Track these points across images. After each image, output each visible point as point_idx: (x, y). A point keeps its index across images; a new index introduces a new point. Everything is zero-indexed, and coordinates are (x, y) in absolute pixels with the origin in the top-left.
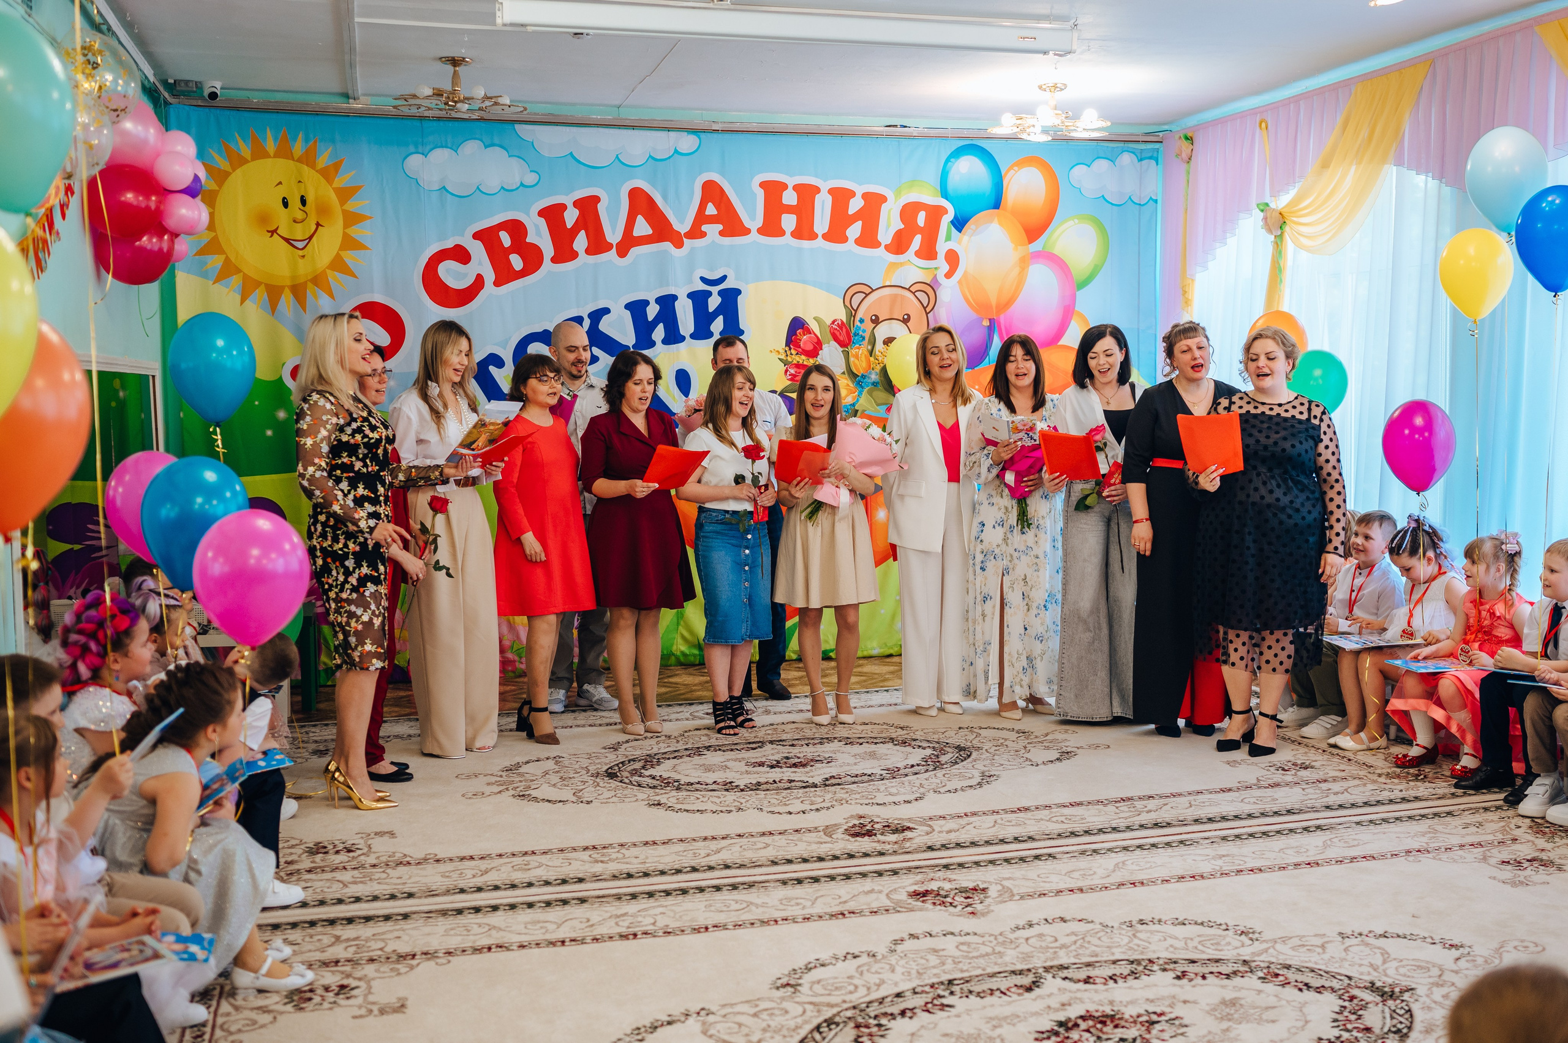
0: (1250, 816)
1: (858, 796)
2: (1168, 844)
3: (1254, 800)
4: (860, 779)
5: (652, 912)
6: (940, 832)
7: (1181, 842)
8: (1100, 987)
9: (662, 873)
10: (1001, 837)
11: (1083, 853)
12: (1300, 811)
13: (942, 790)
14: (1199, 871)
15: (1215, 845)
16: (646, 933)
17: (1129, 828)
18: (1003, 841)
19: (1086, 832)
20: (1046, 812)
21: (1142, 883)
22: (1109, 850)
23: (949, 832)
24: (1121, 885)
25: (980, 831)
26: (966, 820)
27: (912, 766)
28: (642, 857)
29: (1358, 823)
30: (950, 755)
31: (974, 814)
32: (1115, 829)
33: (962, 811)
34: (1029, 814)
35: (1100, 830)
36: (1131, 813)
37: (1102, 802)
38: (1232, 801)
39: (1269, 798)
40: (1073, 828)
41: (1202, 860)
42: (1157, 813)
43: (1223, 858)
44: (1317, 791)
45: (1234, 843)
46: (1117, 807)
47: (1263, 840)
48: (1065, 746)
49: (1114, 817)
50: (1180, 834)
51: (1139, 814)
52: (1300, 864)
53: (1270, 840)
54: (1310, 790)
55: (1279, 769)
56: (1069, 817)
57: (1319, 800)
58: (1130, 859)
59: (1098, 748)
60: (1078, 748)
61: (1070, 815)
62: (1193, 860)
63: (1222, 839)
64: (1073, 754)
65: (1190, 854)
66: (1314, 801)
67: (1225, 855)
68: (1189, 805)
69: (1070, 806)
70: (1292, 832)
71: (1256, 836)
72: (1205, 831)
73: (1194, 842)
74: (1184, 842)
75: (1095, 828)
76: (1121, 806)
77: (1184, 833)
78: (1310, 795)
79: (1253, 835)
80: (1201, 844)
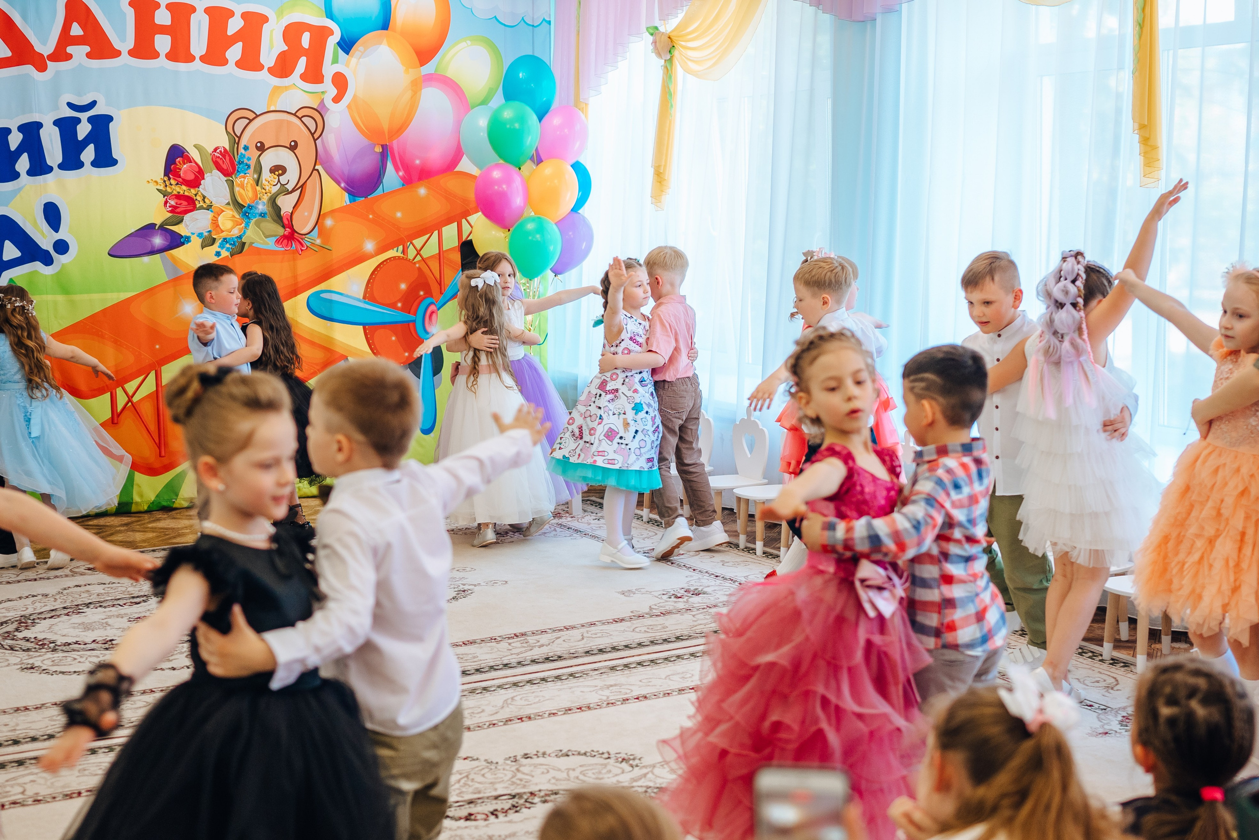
0: (640, 645)
2: (558, 678)
3: (645, 629)
5: (21, 781)
7: (571, 675)
8: (481, 823)
9: (34, 739)
11: (473, 691)
12: (690, 637)
14: (586, 702)
15: (604, 676)
16: (14, 803)
17: (520, 663)
19: (477, 670)
21: (530, 718)
22: (499, 687)
24: (508, 721)
28: (12, 724)
32: (506, 665)
35: (492, 668)
36: (523, 649)
37: (495, 639)
38: (624, 631)
39: (659, 627)
40: (465, 668)
41: (590, 692)
42: (549, 646)
43: (611, 688)
44: (707, 617)
45: (622, 673)
46: (510, 644)
47: (651, 668)
48: (462, 584)
49: (506, 654)
50: (572, 666)
51: (531, 650)
52: (683, 690)
53: (658, 667)
54: (701, 616)
55: (672, 597)
56: (461, 656)
57: (707, 626)
58: (519, 695)
59: (495, 585)
60: (475, 585)
61: (462, 654)
62: (582, 692)
63: (612, 669)
64: (470, 592)
65: (578, 687)
66: (702, 626)
67: (611, 686)
68: (581, 637)
69: (463, 645)
70: (679, 658)
71: (644, 664)
72: (595, 662)
73: (584, 674)
74: (574, 675)
75: (486, 665)
76: (513, 643)
77: (575, 666)
78: (699, 621)
79: (642, 663)
80: (591, 676)
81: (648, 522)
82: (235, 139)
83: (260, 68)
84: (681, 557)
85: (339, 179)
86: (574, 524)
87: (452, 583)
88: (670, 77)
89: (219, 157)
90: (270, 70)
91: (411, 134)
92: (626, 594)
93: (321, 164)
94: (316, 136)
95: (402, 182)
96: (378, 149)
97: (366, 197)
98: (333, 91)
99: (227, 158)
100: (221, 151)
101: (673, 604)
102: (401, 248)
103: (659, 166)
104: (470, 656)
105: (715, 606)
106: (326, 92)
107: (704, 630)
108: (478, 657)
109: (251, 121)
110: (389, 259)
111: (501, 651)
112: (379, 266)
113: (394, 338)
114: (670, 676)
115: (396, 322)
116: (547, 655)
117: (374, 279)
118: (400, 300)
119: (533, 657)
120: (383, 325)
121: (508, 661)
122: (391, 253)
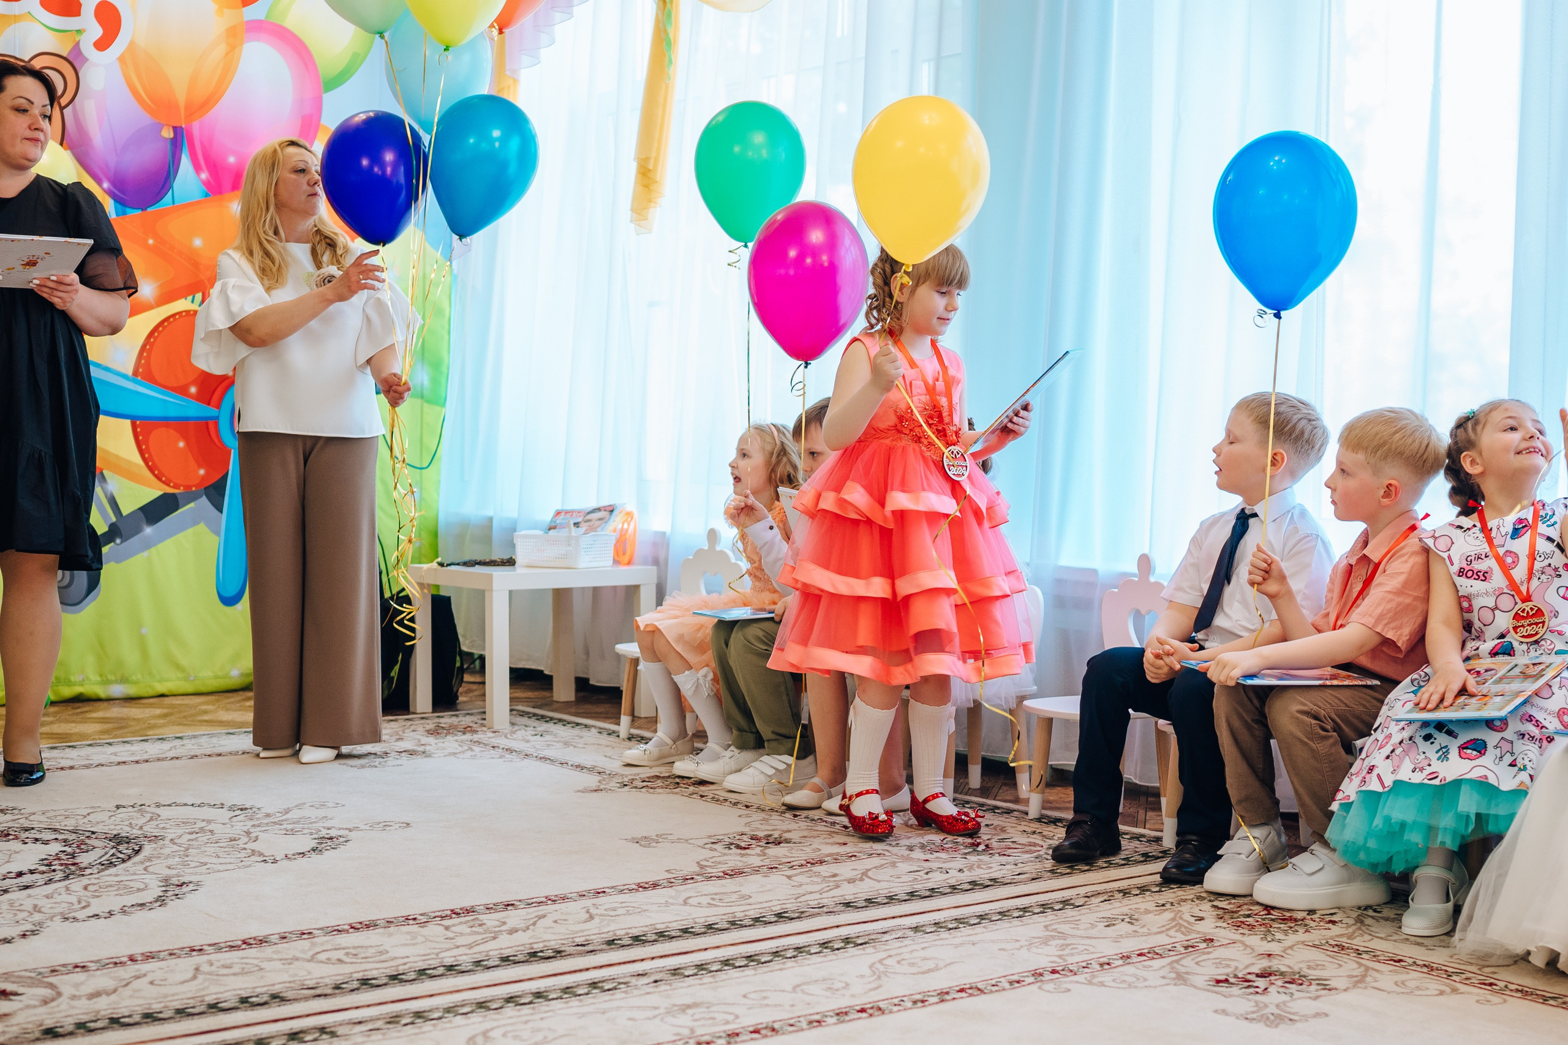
0: (711, 928)
2: (570, 991)
3: (705, 900)
6: (74, 997)
7: (594, 985)
10: (211, 999)
11: (394, 1020)
12: (801, 916)
13: (81, 915)
15: (663, 987)
17: (479, 964)
18: (214, 1008)
19: (394, 978)
20: (305, 944)
22: (448, 1010)
23: (97, 994)
25: (164, 990)
26: (132, 969)
27: (20, 874)
29: (916, 929)
30: (101, 852)
31: (149, 957)
32: (450, 968)
33: (122, 951)
34: (268, 951)
35: (422, 972)
36: (481, 937)
37: (415, 919)
38: (667, 904)
39: (734, 897)
40: (366, 973)
41: (649, 1019)
42: (529, 933)
43: (690, 1012)
44: (815, 879)
45: (699, 982)
46: (447, 928)
47: (753, 972)
48: (324, 828)
49: (448, 946)
50: (587, 969)
51: (495, 938)
52: (846, 1013)
53: (766, 969)
54: (801, 879)
55: (732, 847)
56: (354, 951)
57: (824, 895)
58: (498, 1027)
59: (388, 828)
60: (350, 830)
61: (355, 948)
62: (630, 1019)
63: (674, 975)
64: (344, 839)
65: (618, 1008)
66: (817, 896)
67: (689, 1007)
68: (587, 916)
69: (352, 930)
70: (801, 952)
71: (737, 965)
72: (634, 961)
73: (620, 983)
74: (600, 985)
75: (410, 968)
76: (454, 925)
77: (595, 968)
78: (804, 887)
79: (731, 962)
80: (636, 987)
81: (629, 739)
84: (712, 787)
85: (101, 176)
86: (503, 742)
87: (306, 826)
88: (669, 15)
91: (223, 114)
92: (643, 843)
93: (71, 148)
94: (63, 101)
95: (204, 189)
96: (168, 133)
97: (144, 209)
98: (96, 31)
101: (738, 858)
102: (199, 296)
103: (647, 159)
104: (372, 950)
105: (821, 862)
106: (84, 31)
107: (825, 902)
108: (388, 952)
110: (179, 313)
111: (433, 941)
112: (161, 323)
113: (181, 444)
114: (803, 987)
115: (187, 418)
116: (532, 948)
117: (152, 345)
118: (193, 383)
119: (503, 951)
120: (165, 422)
121: (453, 959)
122: (182, 305)
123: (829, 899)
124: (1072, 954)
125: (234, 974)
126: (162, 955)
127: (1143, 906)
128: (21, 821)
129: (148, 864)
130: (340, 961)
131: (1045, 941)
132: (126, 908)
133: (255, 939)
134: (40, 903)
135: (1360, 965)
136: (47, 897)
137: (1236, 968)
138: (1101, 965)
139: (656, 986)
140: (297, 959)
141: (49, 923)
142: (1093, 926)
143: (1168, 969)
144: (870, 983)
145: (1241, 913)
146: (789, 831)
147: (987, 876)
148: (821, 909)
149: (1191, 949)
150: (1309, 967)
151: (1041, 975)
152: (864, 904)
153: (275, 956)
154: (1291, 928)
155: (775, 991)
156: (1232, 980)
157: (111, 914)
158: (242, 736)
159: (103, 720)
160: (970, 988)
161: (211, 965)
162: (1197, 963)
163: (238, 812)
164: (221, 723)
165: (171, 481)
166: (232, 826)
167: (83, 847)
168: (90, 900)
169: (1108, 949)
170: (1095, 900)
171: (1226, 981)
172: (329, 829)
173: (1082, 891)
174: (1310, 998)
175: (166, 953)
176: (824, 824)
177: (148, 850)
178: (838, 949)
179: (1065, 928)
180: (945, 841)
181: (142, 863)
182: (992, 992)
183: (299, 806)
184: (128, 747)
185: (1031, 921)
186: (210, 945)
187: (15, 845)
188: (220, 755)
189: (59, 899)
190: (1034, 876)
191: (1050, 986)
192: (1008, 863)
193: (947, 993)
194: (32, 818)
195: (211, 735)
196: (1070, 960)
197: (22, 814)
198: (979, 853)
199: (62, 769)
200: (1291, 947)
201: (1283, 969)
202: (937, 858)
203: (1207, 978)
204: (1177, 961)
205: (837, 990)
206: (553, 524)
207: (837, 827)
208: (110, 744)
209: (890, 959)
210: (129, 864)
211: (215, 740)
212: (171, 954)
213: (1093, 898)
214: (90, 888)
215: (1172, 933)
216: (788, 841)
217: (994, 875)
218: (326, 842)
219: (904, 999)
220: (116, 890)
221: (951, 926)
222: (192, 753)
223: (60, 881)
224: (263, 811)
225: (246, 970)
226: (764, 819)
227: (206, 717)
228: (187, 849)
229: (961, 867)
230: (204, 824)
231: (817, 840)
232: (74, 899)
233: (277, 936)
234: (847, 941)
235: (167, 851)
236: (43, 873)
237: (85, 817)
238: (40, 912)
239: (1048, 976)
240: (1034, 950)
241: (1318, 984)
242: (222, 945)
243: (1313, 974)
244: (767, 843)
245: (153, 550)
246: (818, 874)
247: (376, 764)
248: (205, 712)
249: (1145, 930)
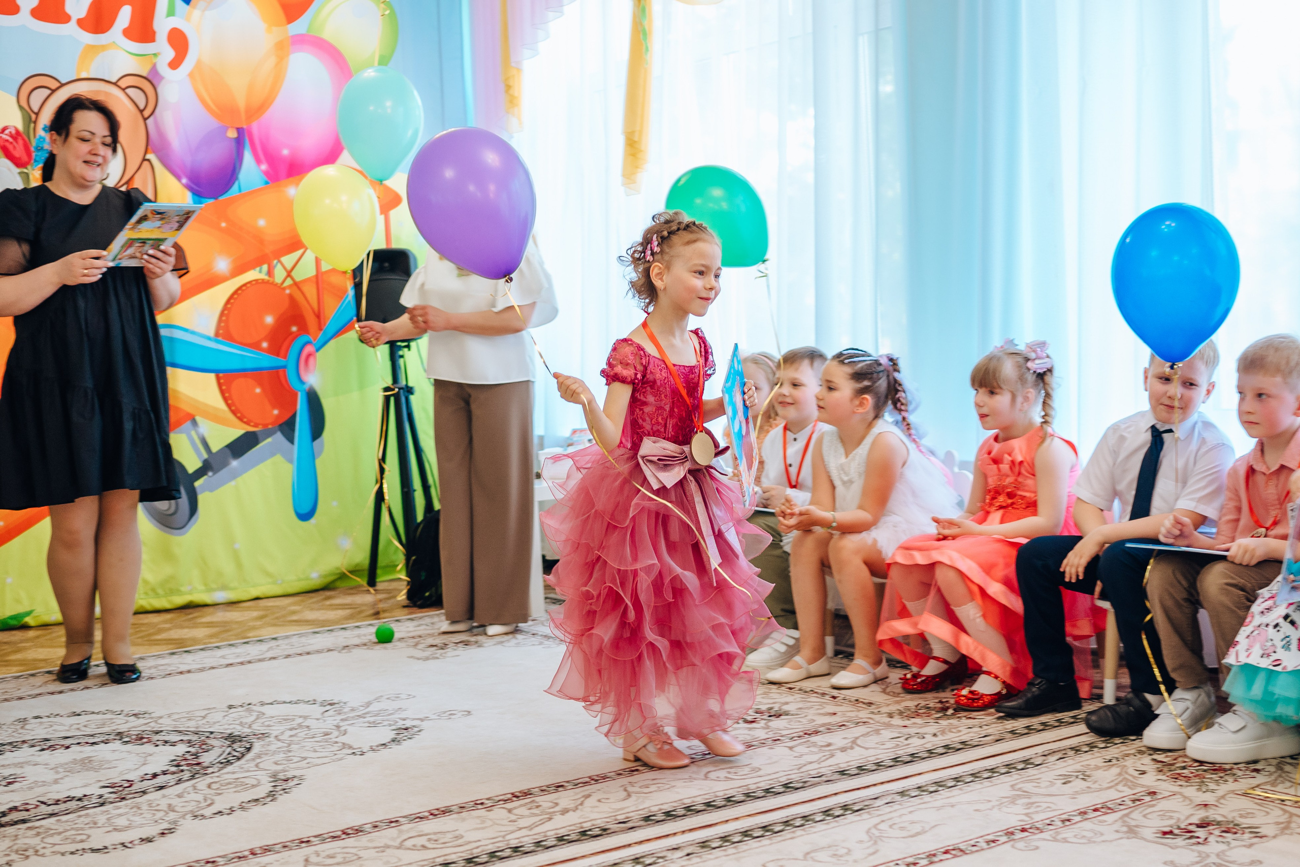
0: (730, 801)
1: (56, 839)
3: (722, 774)
4: (62, 807)
7: (637, 860)
12: (804, 785)
13: (207, 812)
17: (539, 845)
19: (470, 861)
20: (392, 832)
27: (155, 776)
29: (902, 793)
30: (219, 751)
31: (267, 850)
32: (516, 849)
33: (244, 846)
34: (363, 840)
35: (492, 855)
36: (537, 819)
37: (482, 804)
39: (746, 770)
40: (446, 858)
42: (578, 813)
44: (813, 749)
45: (724, 853)
46: (510, 811)
47: (769, 842)
48: (400, 719)
49: (512, 828)
50: (629, 845)
51: (550, 819)
53: (779, 839)
54: (801, 749)
55: (740, 721)
56: (434, 837)
57: (823, 764)
59: (453, 717)
60: (422, 720)
61: (435, 833)
63: (703, 847)
64: (416, 729)
66: (815, 766)
68: (625, 794)
69: (431, 817)
70: (808, 821)
71: (755, 835)
72: (667, 836)
73: (659, 858)
74: (641, 860)
75: (483, 851)
76: (515, 808)
77: (636, 843)
78: (805, 757)
79: (750, 833)
80: (672, 860)
82: (30, 117)
83: (66, 19)
85: (180, 172)
87: (385, 718)
88: (644, 10)
89: (7, 141)
90: (81, 23)
91: (275, 115)
93: (154, 152)
94: (145, 114)
95: (265, 178)
96: (232, 134)
97: (216, 198)
98: (169, 54)
99: (20, 142)
100: (10, 132)
101: (746, 732)
102: (265, 267)
103: (632, 133)
104: (449, 836)
105: (816, 732)
106: (159, 54)
107: (823, 771)
108: (462, 837)
109: (54, 91)
110: (250, 282)
111: (497, 824)
112: (235, 292)
113: (258, 390)
114: (813, 855)
115: (261, 369)
116: (582, 828)
117: (229, 309)
118: (265, 339)
119: (558, 831)
120: (243, 373)
121: (517, 841)
122: (252, 275)
123: (828, 767)
124: (1037, 812)
125: (338, 864)
126: (277, 847)
127: (1093, 763)
128: (153, 724)
129: (258, 761)
130: (424, 847)
131: (1013, 800)
132: (243, 804)
133: (351, 828)
134: (175, 802)
135: (1285, 811)
136: (179, 796)
137: (1179, 819)
138: (1063, 821)
139: (688, 859)
140: (388, 847)
141: (182, 822)
142: (1052, 784)
143: (1119, 823)
144: (868, 848)
145: (1178, 765)
146: (787, 703)
147: (957, 739)
148: (821, 779)
149: (1138, 803)
150: (1241, 816)
151: (1012, 833)
152: (856, 772)
153: (370, 845)
154: (1221, 777)
155: (789, 859)
156: (1176, 831)
157: (232, 810)
158: (326, 635)
159: (210, 625)
160: (953, 850)
161: (318, 855)
162: (1145, 816)
163: (328, 707)
164: (307, 622)
165: (251, 421)
166: (325, 721)
167: (205, 747)
168: (214, 798)
169: (1067, 806)
170: (1052, 759)
171: (1171, 832)
172: (404, 720)
173: (1040, 750)
174: (1244, 846)
175: (280, 846)
176: (815, 695)
177: (257, 747)
178: (838, 816)
179: (1028, 787)
180: (919, 707)
181: (253, 760)
182: (972, 852)
183: (378, 699)
184: (233, 650)
185: (999, 781)
186: (315, 837)
187: (149, 748)
188: (308, 653)
189: (188, 797)
190: (998, 738)
191: (1020, 845)
192: (974, 726)
193: (934, 855)
194: (160, 721)
195: (301, 635)
196: (1037, 817)
197: (152, 718)
198: (949, 717)
199: (181, 673)
200: (1223, 797)
201: (1219, 818)
202: (914, 723)
203: (1154, 830)
204: (1127, 815)
205: (841, 856)
206: (570, 442)
207: (827, 697)
208: (218, 647)
209: (883, 823)
210: (242, 761)
211: (303, 640)
212: (285, 847)
213: (1049, 757)
214: (214, 786)
215: (1120, 787)
216: (787, 713)
217: (964, 738)
218: (403, 733)
219: (898, 862)
220: (235, 787)
221: (932, 789)
222: (286, 653)
223: (188, 780)
224: (349, 705)
225: (347, 859)
226: (765, 693)
227: (295, 618)
228: (289, 745)
229: (935, 731)
230: (300, 720)
231: (812, 711)
232: (200, 797)
233: (369, 826)
234: (845, 807)
235: (273, 748)
236: (173, 773)
237: (204, 717)
238: (174, 811)
239: (1020, 835)
240: (1005, 809)
241: (1251, 832)
242: (326, 836)
243: (1246, 822)
244: (770, 716)
245: (239, 479)
246: (814, 744)
247: (437, 655)
248: (294, 613)
249: (1096, 786)
